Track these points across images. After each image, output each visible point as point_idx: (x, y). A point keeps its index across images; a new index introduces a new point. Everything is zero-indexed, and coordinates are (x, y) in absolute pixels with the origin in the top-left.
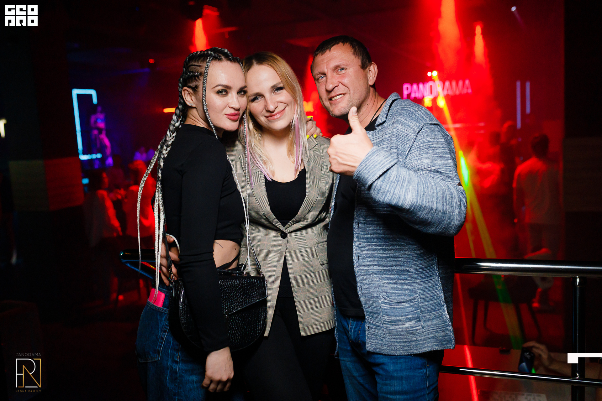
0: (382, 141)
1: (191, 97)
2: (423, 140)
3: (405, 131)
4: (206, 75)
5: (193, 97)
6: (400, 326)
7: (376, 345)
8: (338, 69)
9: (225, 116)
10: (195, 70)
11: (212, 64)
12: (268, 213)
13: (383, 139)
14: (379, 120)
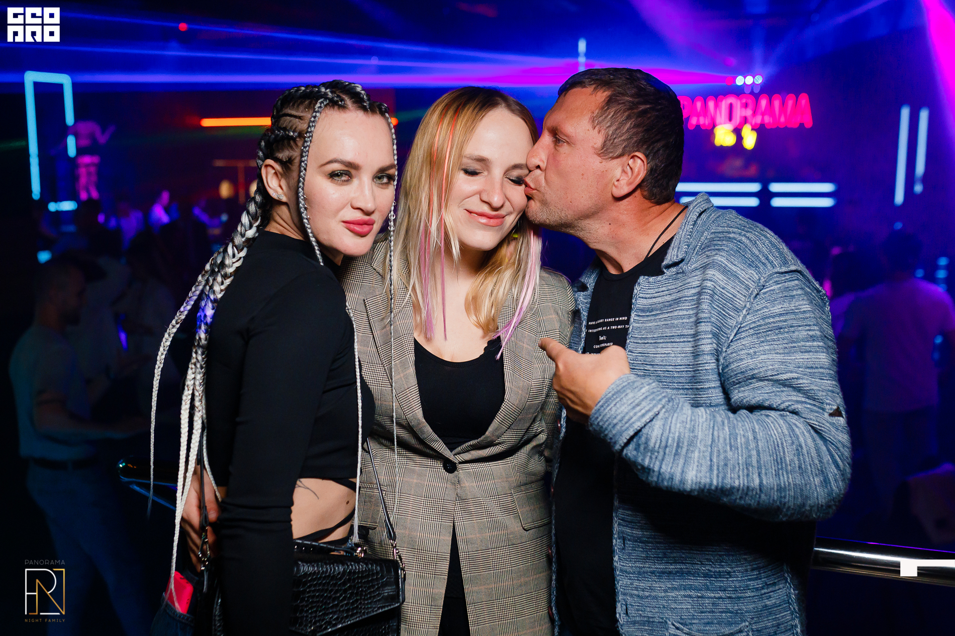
0: (677, 301)
1: (280, 181)
2: (766, 310)
3: (729, 288)
4: (309, 137)
9: (342, 223)
10: (291, 124)
11: (323, 115)
12: (419, 424)
13: (680, 298)
14: (672, 256)
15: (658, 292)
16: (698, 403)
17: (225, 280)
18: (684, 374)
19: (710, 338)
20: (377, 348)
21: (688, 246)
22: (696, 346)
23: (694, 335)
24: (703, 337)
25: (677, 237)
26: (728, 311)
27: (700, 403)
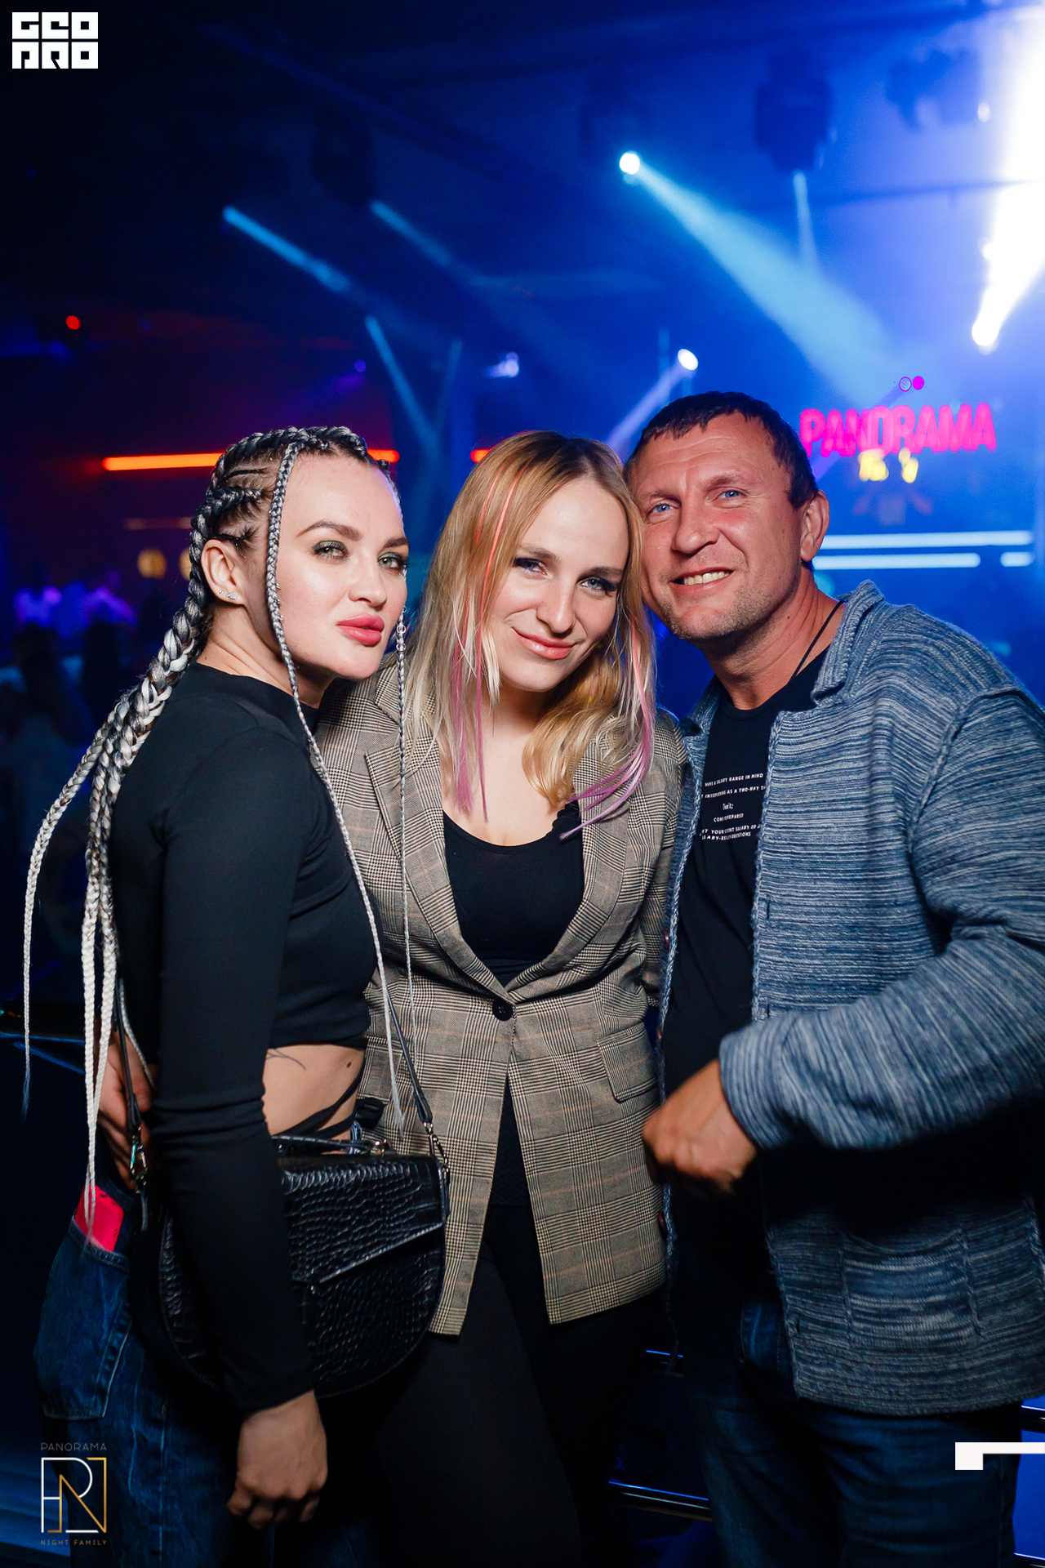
0: (837, 748)
1: (231, 571)
3: (915, 725)
4: (280, 495)
5: (237, 574)
6: (909, 1329)
7: (827, 1382)
8: (720, 491)
9: (338, 626)
10: (247, 483)
11: (299, 462)
12: (455, 945)
13: (842, 743)
14: (825, 679)
15: (808, 735)
16: (877, 902)
17: (138, 736)
18: (854, 859)
19: (893, 803)
20: (386, 829)
21: (849, 663)
22: (871, 816)
23: (866, 798)
24: (881, 801)
25: (832, 650)
26: (916, 761)
27: (880, 902)
